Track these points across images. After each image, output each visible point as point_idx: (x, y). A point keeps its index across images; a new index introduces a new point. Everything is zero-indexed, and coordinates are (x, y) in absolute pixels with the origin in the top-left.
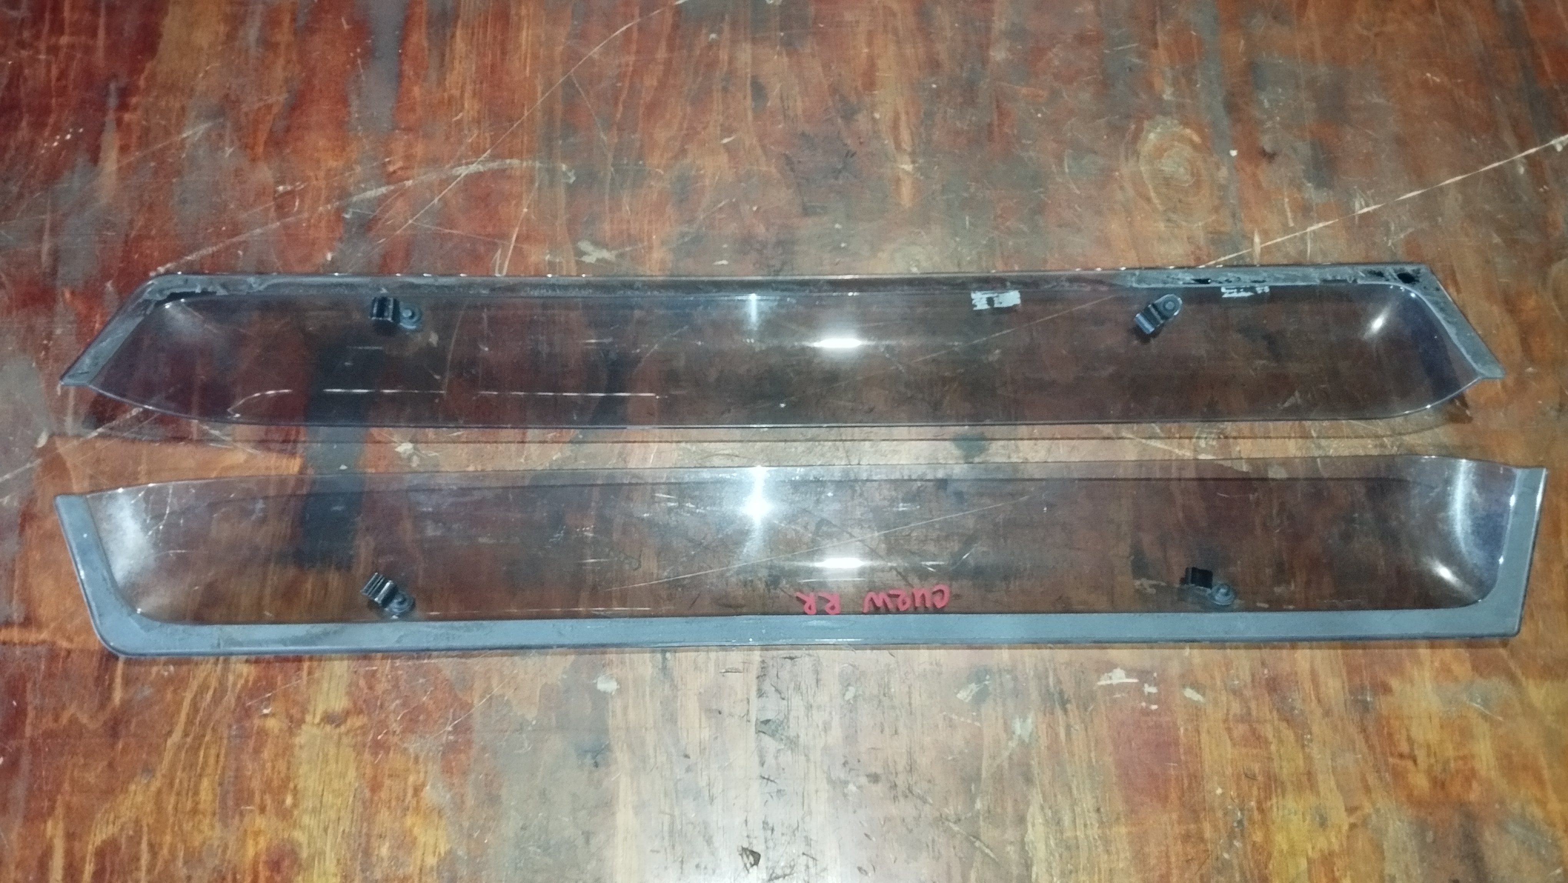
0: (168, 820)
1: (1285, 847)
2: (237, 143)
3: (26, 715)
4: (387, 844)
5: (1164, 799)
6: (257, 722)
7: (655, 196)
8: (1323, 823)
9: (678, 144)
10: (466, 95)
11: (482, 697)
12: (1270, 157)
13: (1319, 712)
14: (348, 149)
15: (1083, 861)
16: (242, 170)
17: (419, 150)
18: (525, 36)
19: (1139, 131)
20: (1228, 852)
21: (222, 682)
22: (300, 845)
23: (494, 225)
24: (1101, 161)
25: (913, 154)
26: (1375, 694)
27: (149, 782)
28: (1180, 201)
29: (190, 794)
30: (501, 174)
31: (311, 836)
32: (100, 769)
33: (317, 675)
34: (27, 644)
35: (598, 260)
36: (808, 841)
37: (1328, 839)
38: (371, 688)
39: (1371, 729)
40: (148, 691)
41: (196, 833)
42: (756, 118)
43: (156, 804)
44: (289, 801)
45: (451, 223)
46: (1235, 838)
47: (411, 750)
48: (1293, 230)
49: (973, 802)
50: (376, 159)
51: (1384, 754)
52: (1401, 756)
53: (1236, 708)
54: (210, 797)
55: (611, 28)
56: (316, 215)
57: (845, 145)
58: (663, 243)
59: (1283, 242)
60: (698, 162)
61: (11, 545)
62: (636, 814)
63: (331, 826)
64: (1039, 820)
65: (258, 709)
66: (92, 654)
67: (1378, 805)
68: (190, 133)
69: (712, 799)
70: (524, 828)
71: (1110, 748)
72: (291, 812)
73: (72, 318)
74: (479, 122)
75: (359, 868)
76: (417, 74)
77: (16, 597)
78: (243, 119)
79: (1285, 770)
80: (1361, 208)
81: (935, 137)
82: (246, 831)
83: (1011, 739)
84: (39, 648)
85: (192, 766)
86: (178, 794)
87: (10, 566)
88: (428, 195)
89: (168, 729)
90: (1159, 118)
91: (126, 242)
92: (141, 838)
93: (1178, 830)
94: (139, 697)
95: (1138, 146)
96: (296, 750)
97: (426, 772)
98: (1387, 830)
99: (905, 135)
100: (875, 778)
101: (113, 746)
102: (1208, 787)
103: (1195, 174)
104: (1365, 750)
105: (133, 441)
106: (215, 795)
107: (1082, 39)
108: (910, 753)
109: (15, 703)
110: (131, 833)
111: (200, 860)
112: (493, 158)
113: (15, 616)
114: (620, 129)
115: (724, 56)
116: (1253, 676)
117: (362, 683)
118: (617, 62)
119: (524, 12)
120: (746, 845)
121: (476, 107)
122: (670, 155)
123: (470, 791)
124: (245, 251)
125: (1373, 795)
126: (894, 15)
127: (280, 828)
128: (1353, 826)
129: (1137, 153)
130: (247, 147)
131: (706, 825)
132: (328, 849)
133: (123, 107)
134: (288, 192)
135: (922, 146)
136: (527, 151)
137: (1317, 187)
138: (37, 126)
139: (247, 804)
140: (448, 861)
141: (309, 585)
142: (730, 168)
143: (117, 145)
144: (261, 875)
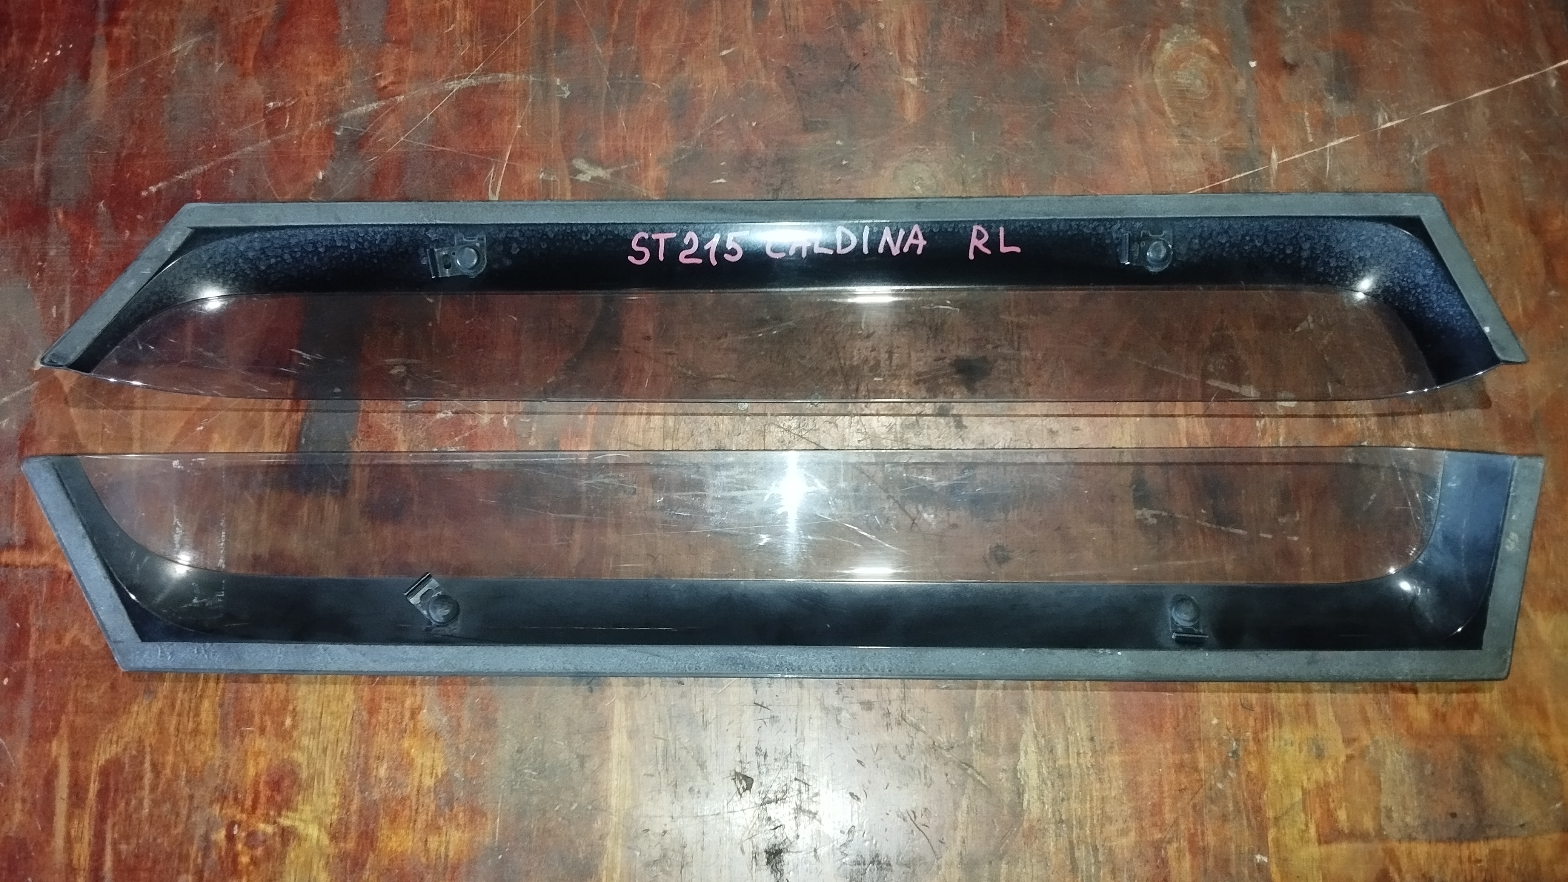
0: (170, 741)
1: (1280, 778)
2: (226, 58)
3: (29, 637)
4: (385, 766)
5: (1158, 729)
7: (651, 113)
8: (1320, 755)
9: (675, 57)
10: (458, 6)
12: (1291, 68)
14: (338, 63)
15: (1075, 789)
16: (233, 86)
17: (410, 63)
19: (1155, 40)
20: (1221, 782)
22: (300, 765)
23: (487, 144)
24: (1114, 73)
25: (918, 66)
27: (150, 703)
28: (1195, 116)
29: (192, 714)
30: (493, 89)
31: (310, 756)
32: (102, 691)
34: (29, 566)
35: (593, 179)
36: (801, 767)
37: (1324, 770)
41: (197, 753)
42: (757, 27)
43: (158, 724)
44: (288, 722)
45: (442, 140)
46: (1230, 768)
48: (1312, 146)
49: (967, 731)
50: (367, 74)
52: (1403, 689)
54: (211, 719)
56: (306, 133)
57: (849, 57)
58: (659, 161)
59: (1301, 158)
60: (695, 76)
61: (10, 468)
62: (630, 738)
63: (330, 747)
64: (1032, 748)
67: (1377, 737)
68: (180, 47)
69: (705, 725)
70: (519, 751)
72: (290, 733)
73: (65, 239)
74: (471, 34)
75: (357, 789)
77: (16, 521)
78: (233, 33)
79: (1283, 701)
80: (1384, 123)
81: (941, 48)
82: (246, 753)
84: (41, 571)
85: (192, 687)
86: (179, 715)
87: (10, 489)
88: (420, 111)
90: (1176, 27)
91: (117, 161)
92: (144, 758)
93: (1172, 759)
95: (1153, 58)
97: (423, 696)
98: (1384, 763)
99: (911, 46)
100: (868, 706)
101: (114, 668)
102: (1204, 717)
103: (1213, 87)
106: (215, 715)
109: (18, 625)
110: (134, 752)
111: (202, 780)
112: (486, 72)
113: (16, 539)
114: (616, 41)
120: (738, 770)
121: (468, 18)
122: (667, 68)
123: (466, 715)
124: (236, 169)
125: (1372, 727)
127: (280, 749)
128: (1350, 758)
129: (1152, 64)
130: (236, 61)
131: (699, 750)
132: (327, 769)
133: (112, 21)
134: (279, 109)
135: (928, 58)
136: (521, 64)
137: (1339, 100)
138: (28, 41)
139: (247, 725)
140: (445, 782)
141: (304, 511)
142: (729, 82)
143: (107, 60)
144: (262, 795)
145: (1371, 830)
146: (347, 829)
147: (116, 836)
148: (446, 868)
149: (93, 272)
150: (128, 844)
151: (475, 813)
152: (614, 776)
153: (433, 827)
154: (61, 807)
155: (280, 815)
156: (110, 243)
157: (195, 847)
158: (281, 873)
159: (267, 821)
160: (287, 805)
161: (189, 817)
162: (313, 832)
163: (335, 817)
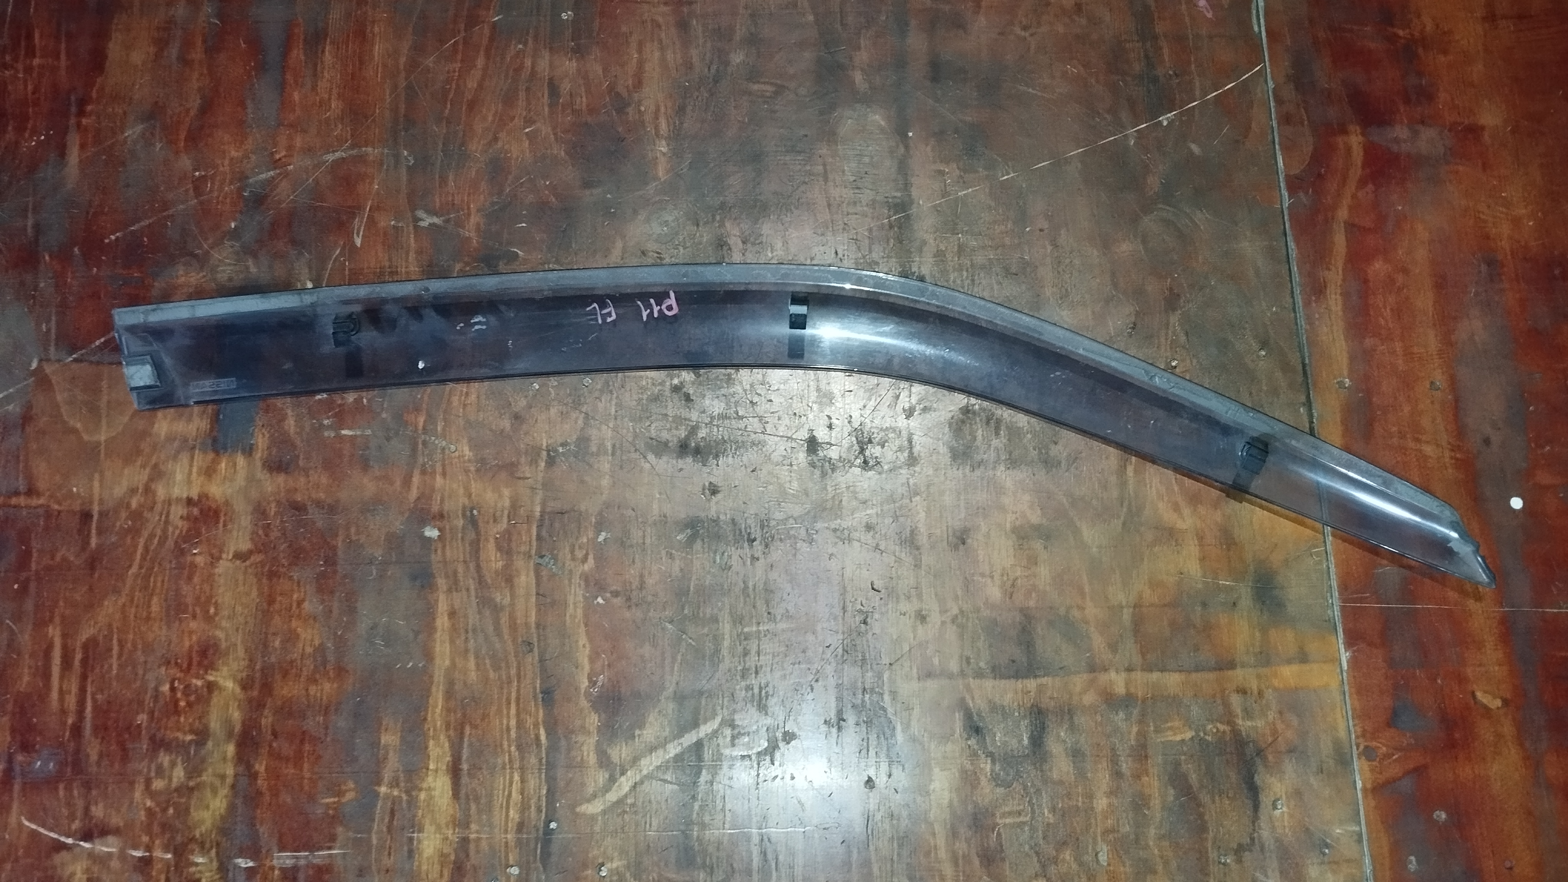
0: (130, 624)
1: (897, 638)
2: (165, 140)
3: (31, 556)
4: (279, 639)
6: (189, 558)
7: (473, 175)
8: (924, 622)
9: (491, 133)
10: (333, 97)
11: (344, 541)
12: (938, 136)
13: (928, 545)
14: (246, 142)
16: (169, 160)
17: (298, 141)
18: (378, 49)
19: (840, 117)
20: (855, 640)
21: (165, 530)
22: (220, 640)
23: (353, 199)
25: (668, 139)
27: (117, 600)
28: (866, 173)
29: (145, 606)
30: (358, 159)
32: (83, 591)
33: (229, 527)
34: (31, 507)
35: (430, 224)
37: (925, 631)
38: (266, 535)
40: (114, 539)
41: (149, 633)
42: (552, 111)
43: (122, 613)
44: (212, 610)
45: (322, 198)
46: (861, 631)
47: (295, 577)
48: (949, 193)
49: (683, 609)
50: (266, 150)
51: (972, 574)
52: (983, 575)
53: (871, 543)
54: (159, 609)
55: (442, 42)
56: (223, 194)
57: (618, 132)
58: (478, 211)
59: (941, 203)
60: (505, 147)
61: (15, 439)
62: (450, 618)
63: (241, 627)
65: (190, 550)
66: (74, 513)
67: (964, 609)
68: (131, 132)
70: (372, 628)
72: (214, 618)
73: (51, 275)
74: (342, 119)
75: (260, 655)
76: (296, 82)
77: (21, 475)
78: (169, 121)
79: (901, 586)
80: (1002, 175)
81: (685, 125)
82: (183, 631)
83: (711, 566)
84: (39, 510)
85: (146, 588)
86: (137, 607)
87: (16, 453)
88: (304, 176)
89: (128, 563)
90: (856, 106)
91: (87, 217)
92: (113, 636)
94: (108, 542)
95: (837, 131)
96: (216, 577)
97: (305, 592)
99: (663, 124)
100: (616, 594)
101: (92, 575)
104: (959, 572)
105: (98, 363)
106: (162, 607)
107: (802, 44)
108: (642, 576)
109: (24, 548)
110: (106, 633)
111: (153, 650)
112: (352, 147)
113: (21, 488)
114: (448, 122)
115: (528, 63)
117: (261, 532)
118: (447, 69)
119: (376, 30)
121: (341, 106)
122: (485, 142)
123: (336, 604)
124: (172, 222)
125: (960, 602)
126: (659, 26)
127: (207, 629)
128: (943, 623)
129: (837, 135)
130: (172, 142)
131: (498, 625)
132: (239, 642)
133: (81, 113)
134: (203, 176)
135: (676, 132)
136: (379, 141)
137: (971, 160)
138: (20, 129)
139: (184, 613)
140: (321, 649)
141: (223, 465)
142: (530, 152)
143: (78, 143)
144: (194, 660)
145: (955, 671)
146: (253, 682)
147: (94, 689)
148: (320, 707)
149: (71, 298)
150: (103, 694)
151: (341, 671)
152: (438, 645)
153: (312, 680)
154: (56, 670)
155: (206, 673)
156: (83, 277)
157: (149, 695)
158: (208, 712)
159: (197, 678)
160: (211, 667)
161: (144, 675)
162: (229, 684)
163: (244, 674)
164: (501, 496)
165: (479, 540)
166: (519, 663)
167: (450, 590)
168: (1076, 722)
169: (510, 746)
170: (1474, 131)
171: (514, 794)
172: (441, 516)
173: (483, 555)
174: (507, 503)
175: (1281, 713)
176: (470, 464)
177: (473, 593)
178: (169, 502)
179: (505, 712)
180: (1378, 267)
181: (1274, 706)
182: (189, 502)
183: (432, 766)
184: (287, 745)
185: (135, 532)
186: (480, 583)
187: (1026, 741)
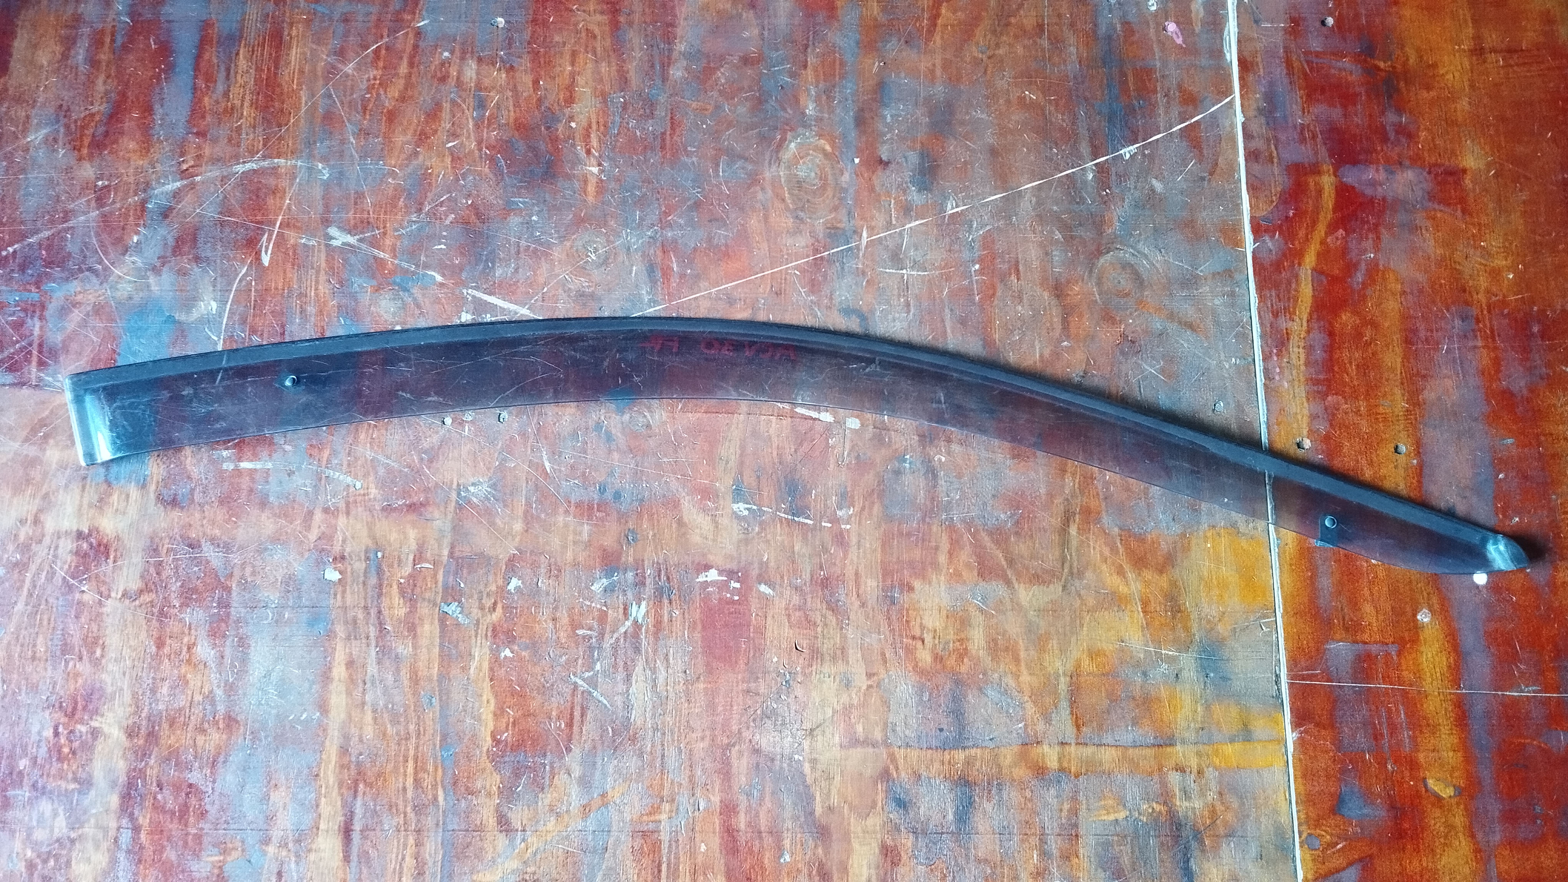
0: (13, 664)
1: (819, 702)
2: (68, 146)
4: (168, 685)
5: (734, 665)
6: (77, 596)
7: (391, 192)
8: (848, 684)
9: (411, 147)
10: (246, 104)
11: (239, 582)
12: (885, 164)
13: (857, 603)
14: (152, 150)
15: (669, 708)
16: (72, 168)
17: (207, 150)
18: (295, 54)
19: (783, 140)
20: (776, 703)
21: (53, 565)
22: (106, 684)
23: (264, 215)
24: (750, 167)
25: (599, 158)
26: (902, 592)
28: (808, 201)
29: (30, 646)
30: (270, 172)
31: (113, 678)
33: (119, 563)
35: (344, 244)
37: (849, 695)
38: (158, 573)
39: (894, 617)
41: (34, 673)
42: (477, 124)
44: (98, 653)
45: (229, 211)
47: (186, 619)
48: (895, 226)
49: (595, 664)
50: (173, 159)
51: (901, 636)
52: (914, 638)
53: (796, 599)
54: (44, 649)
55: (364, 46)
56: (126, 206)
58: (395, 231)
59: (886, 236)
60: (427, 163)
62: (347, 668)
63: (128, 671)
64: (641, 678)
65: (78, 587)
67: (891, 673)
68: (33, 137)
70: (266, 676)
71: (699, 627)
72: (100, 661)
74: (254, 127)
75: (147, 701)
76: (208, 87)
78: (73, 125)
79: (826, 647)
80: (951, 209)
81: (618, 144)
82: (68, 673)
83: (627, 619)
85: (32, 626)
88: (213, 188)
89: (13, 599)
90: (800, 130)
93: (742, 687)
95: (780, 154)
96: (104, 617)
97: (197, 636)
98: (895, 691)
99: (594, 142)
100: (524, 646)
102: (767, 656)
103: (823, 178)
104: (888, 633)
106: (47, 647)
107: (746, 60)
112: (264, 157)
114: (367, 134)
115: (454, 71)
116: (812, 577)
117: (152, 570)
118: (367, 76)
119: (294, 33)
121: (253, 115)
122: (405, 156)
123: (228, 649)
124: (72, 235)
125: (889, 665)
126: (595, 37)
127: (93, 672)
128: (870, 687)
129: (779, 160)
130: (75, 149)
132: (125, 687)
134: (106, 187)
135: (607, 152)
136: (292, 152)
137: (919, 191)
139: (70, 654)
140: (211, 697)
141: (115, 497)
142: (452, 168)
144: (79, 705)
145: (880, 739)
146: (139, 729)
148: (208, 758)
151: (231, 722)
152: (334, 696)
153: (201, 730)
155: (91, 719)
157: (32, 740)
158: (91, 760)
159: (81, 721)
160: (96, 712)
161: (28, 719)
162: (114, 731)
163: (130, 722)
164: (406, 537)
165: (380, 586)
166: (419, 717)
167: (348, 638)
168: (1005, 797)
169: (406, 807)
170: (1455, 174)
171: (407, 859)
172: (343, 558)
173: (385, 602)
174: (414, 546)
175: (1221, 794)
176: (376, 503)
177: (373, 643)
178: (58, 535)
179: (402, 770)
180: (1346, 318)
181: (1214, 786)
182: (80, 535)
183: (323, 826)
184: (172, 797)
185: (21, 567)
186: (381, 631)
187: (950, 817)
